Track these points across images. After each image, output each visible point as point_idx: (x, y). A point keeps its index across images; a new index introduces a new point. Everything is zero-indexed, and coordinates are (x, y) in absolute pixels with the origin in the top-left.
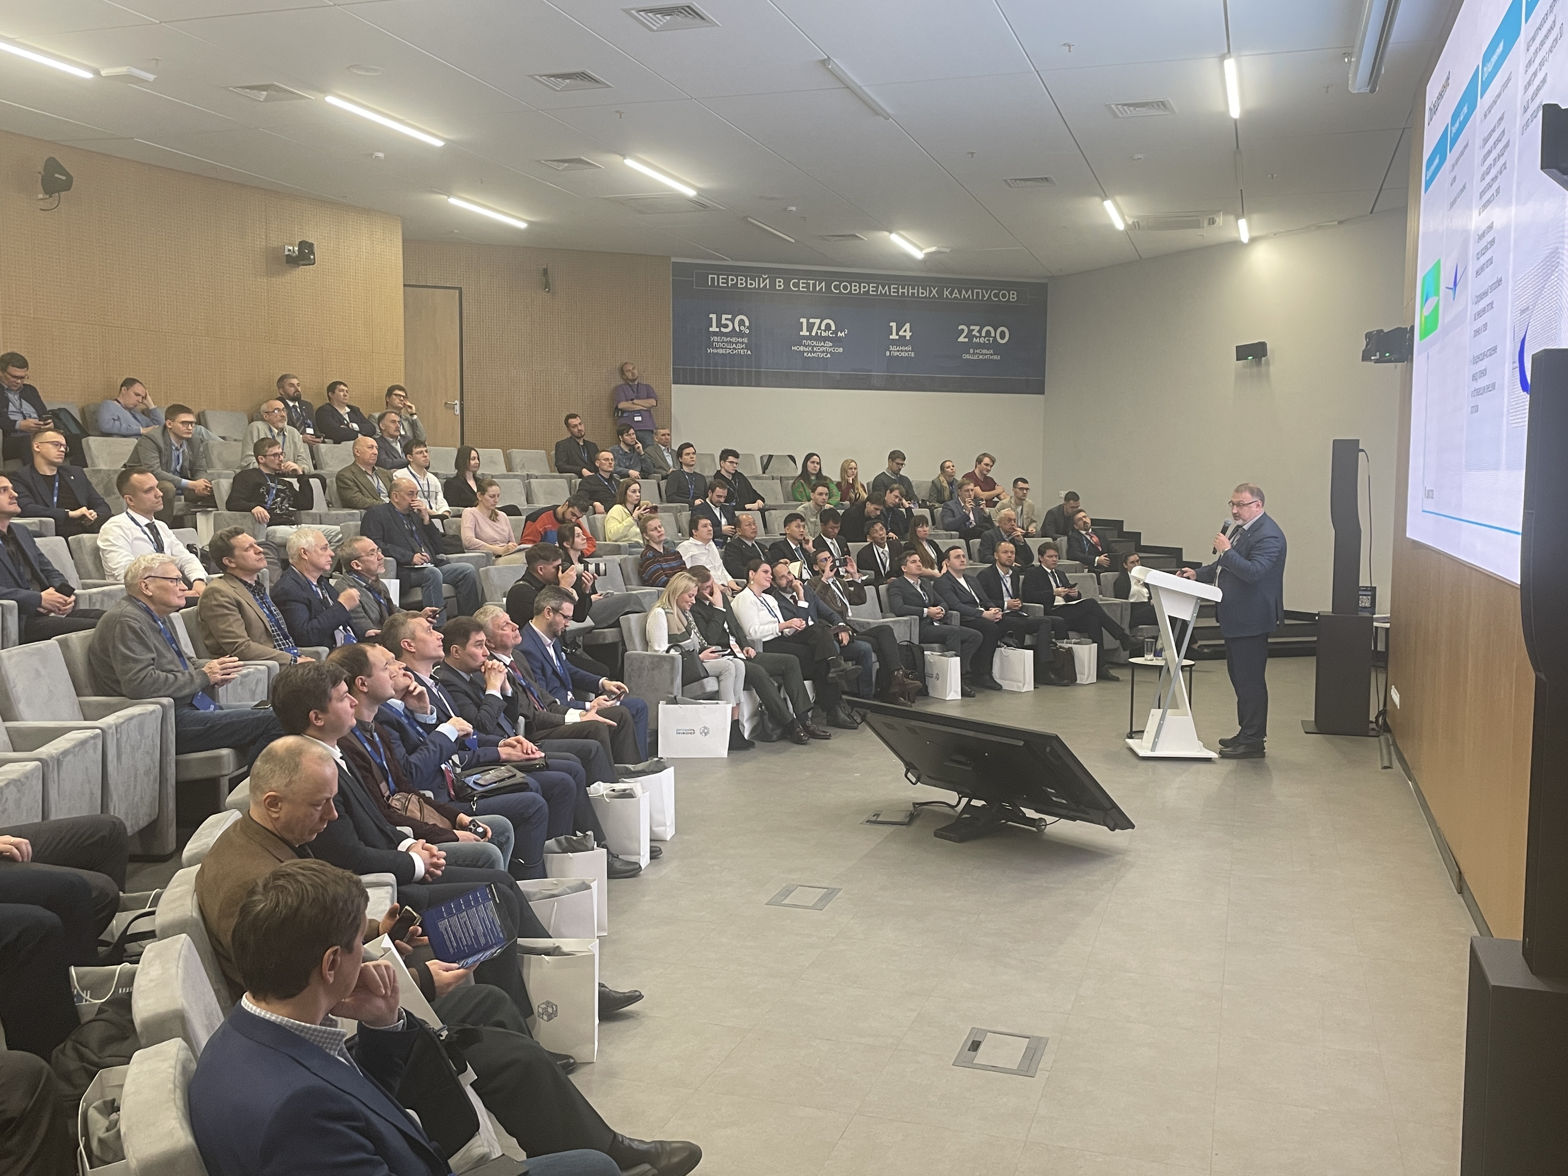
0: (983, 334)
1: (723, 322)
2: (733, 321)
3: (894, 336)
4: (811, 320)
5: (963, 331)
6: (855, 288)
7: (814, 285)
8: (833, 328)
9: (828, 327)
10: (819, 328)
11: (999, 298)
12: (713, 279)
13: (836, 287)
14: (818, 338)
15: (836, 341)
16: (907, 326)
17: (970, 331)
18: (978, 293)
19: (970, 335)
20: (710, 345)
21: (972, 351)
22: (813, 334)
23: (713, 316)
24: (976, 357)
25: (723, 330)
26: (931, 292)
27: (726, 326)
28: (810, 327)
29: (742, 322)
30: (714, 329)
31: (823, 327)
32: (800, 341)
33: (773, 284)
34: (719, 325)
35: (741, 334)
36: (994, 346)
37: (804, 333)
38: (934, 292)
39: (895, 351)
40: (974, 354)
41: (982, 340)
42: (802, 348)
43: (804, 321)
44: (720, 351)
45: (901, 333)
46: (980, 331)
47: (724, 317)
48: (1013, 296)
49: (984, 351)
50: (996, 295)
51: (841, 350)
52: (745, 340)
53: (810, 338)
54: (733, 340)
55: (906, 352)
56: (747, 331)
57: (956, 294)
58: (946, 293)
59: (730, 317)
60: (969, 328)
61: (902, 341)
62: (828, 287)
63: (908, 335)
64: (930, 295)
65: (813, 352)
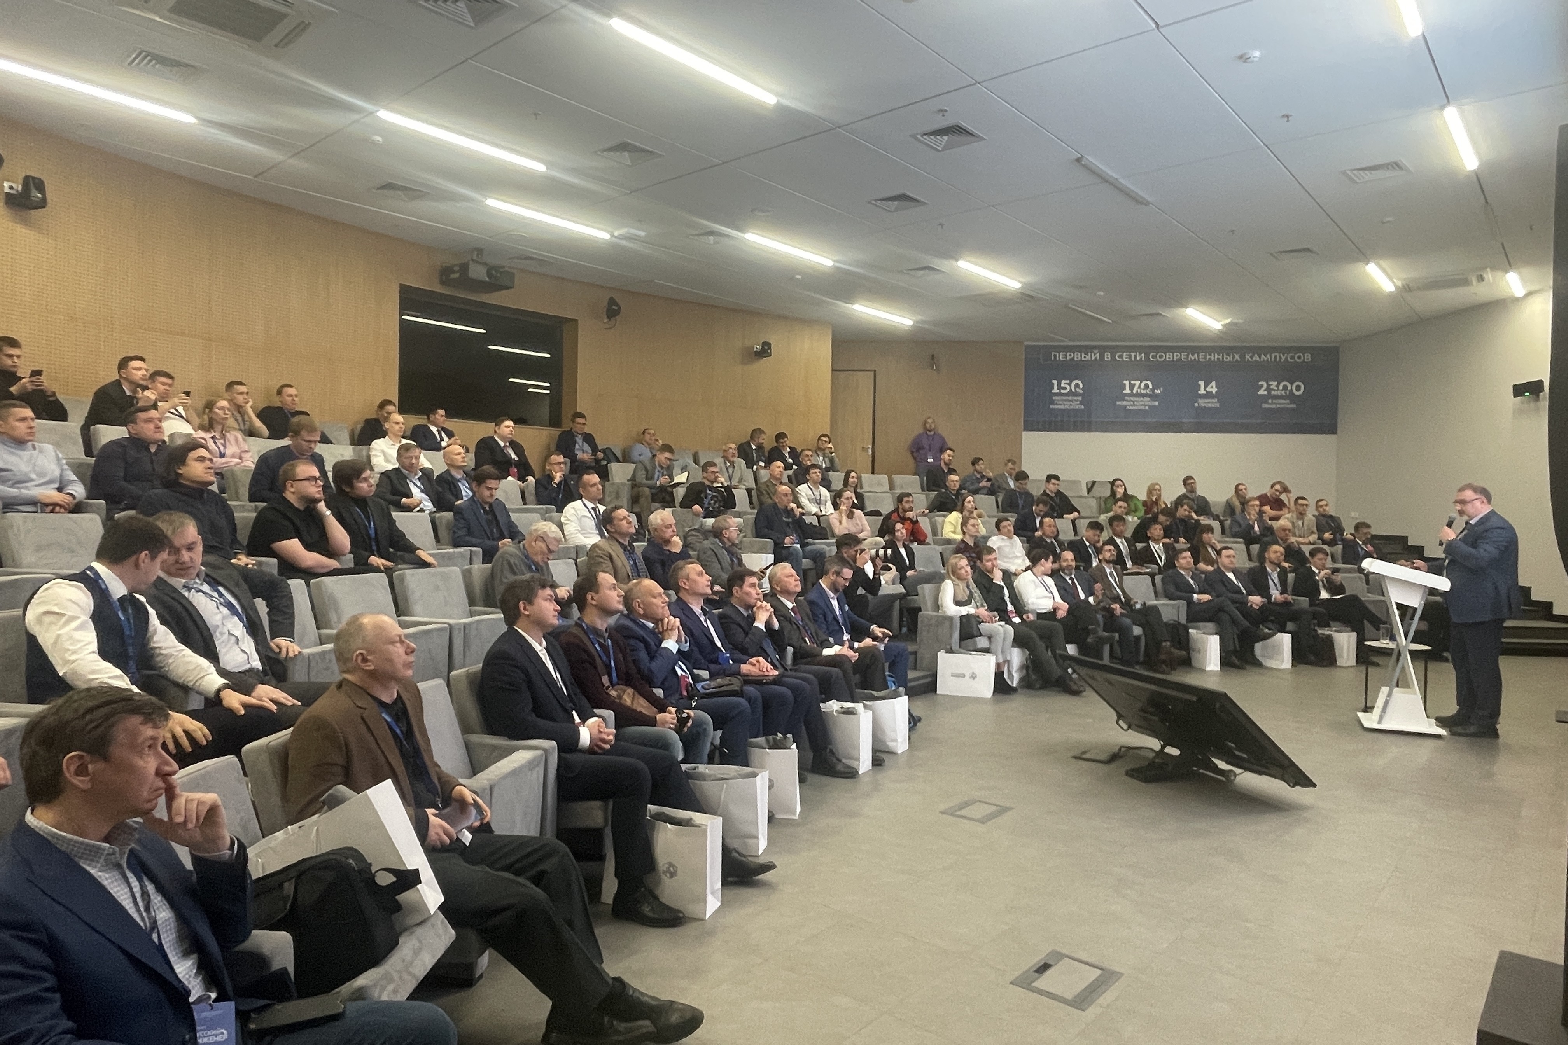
0: (1281, 388)
1: (1063, 385)
2: (1070, 384)
3: (1202, 392)
4: (1133, 382)
5: (1262, 386)
6: (1169, 357)
7: (1135, 357)
8: (1151, 387)
9: (1147, 386)
10: (1139, 387)
11: (1295, 359)
12: (1055, 356)
13: (1154, 357)
14: (1139, 395)
15: (1153, 397)
16: (1214, 384)
17: (1269, 386)
18: (1275, 357)
19: (1269, 389)
20: (1052, 403)
21: (1270, 401)
22: (1134, 392)
23: (1055, 382)
24: (1274, 406)
25: (1063, 391)
26: (1234, 357)
27: (1065, 388)
28: (1132, 387)
29: (1077, 385)
30: (1056, 390)
31: (1142, 387)
32: (1123, 397)
33: (1102, 357)
34: (1060, 388)
35: (1076, 394)
36: (1291, 397)
37: (1127, 391)
38: (1237, 357)
39: (1202, 403)
40: (1272, 403)
41: (1279, 393)
42: (1125, 403)
43: (1127, 383)
44: (1060, 407)
45: (1208, 389)
46: (1278, 386)
47: (1063, 382)
48: (1308, 357)
49: (1283, 401)
50: (1293, 357)
51: (1157, 403)
52: (1080, 398)
53: (1132, 395)
54: (1070, 398)
55: (1213, 403)
56: (1081, 392)
57: (1256, 357)
58: (1247, 357)
59: (1068, 381)
60: (1267, 383)
61: (1209, 395)
62: (1147, 356)
63: (1214, 390)
64: (1233, 359)
65: (1134, 405)
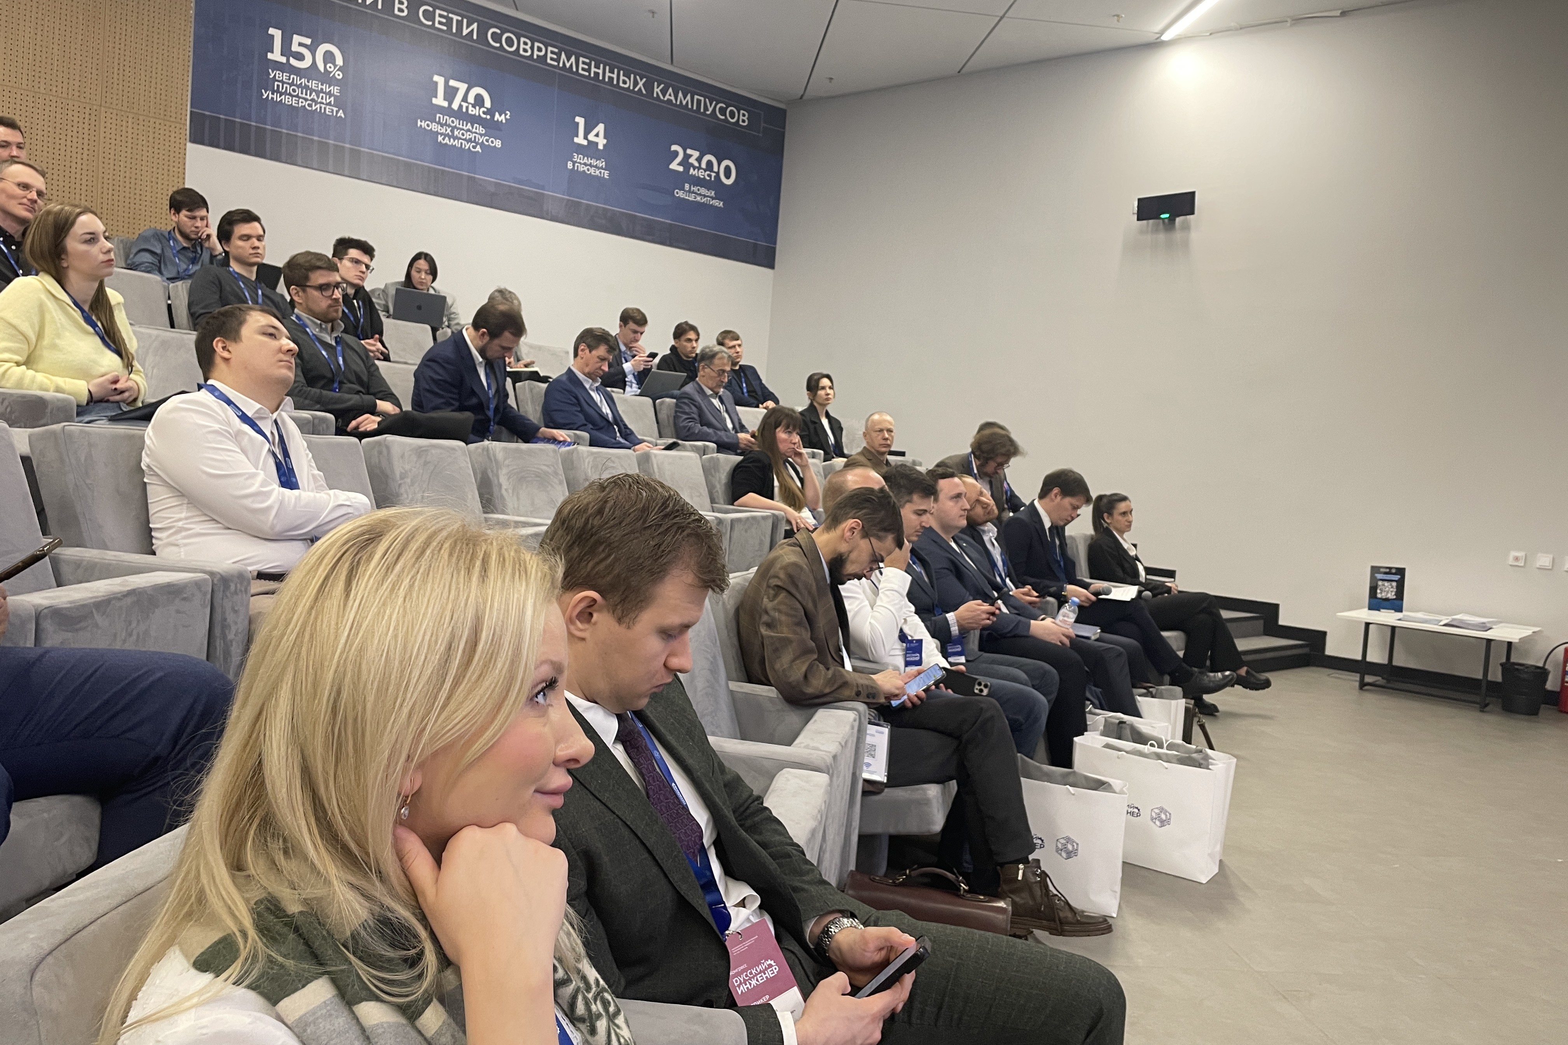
0: (704, 165)
1: (295, 48)
2: (312, 49)
3: (580, 140)
4: (452, 83)
5: (676, 153)
6: (525, 47)
7: (460, 24)
8: (488, 104)
9: (479, 100)
10: (465, 99)
11: (725, 115)
13: (497, 38)
14: (461, 115)
15: (492, 127)
16: (601, 128)
17: (687, 157)
18: (699, 101)
19: (685, 162)
20: (268, 84)
21: (687, 186)
22: (455, 106)
23: (276, 34)
24: (691, 198)
25: (293, 61)
26: (636, 84)
27: (300, 57)
28: (450, 93)
29: (329, 57)
30: (276, 55)
31: (471, 99)
32: (432, 112)
33: (389, 3)
34: (286, 50)
35: (326, 78)
36: (716, 185)
37: (440, 101)
38: (641, 84)
39: (581, 163)
40: (690, 191)
41: (701, 174)
42: (434, 127)
43: (439, 80)
44: (287, 100)
45: (591, 137)
46: (699, 160)
47: (297, 39)
48: (743, 119)
49: (703, 191)
50: (723, 111)
51: (498, 144)
52: (335, 90)
53: (449, 112)
54: (313, 84)
55: (597, 168)
56: (339, 75)
57: (670, 94)
58: (657, 90)
59: (308, 41)
60: (685, 151)
61: (590, 149)
62: (482, 32)
63: (601, 142)
64: (635, 86)
65: (452, 137)
